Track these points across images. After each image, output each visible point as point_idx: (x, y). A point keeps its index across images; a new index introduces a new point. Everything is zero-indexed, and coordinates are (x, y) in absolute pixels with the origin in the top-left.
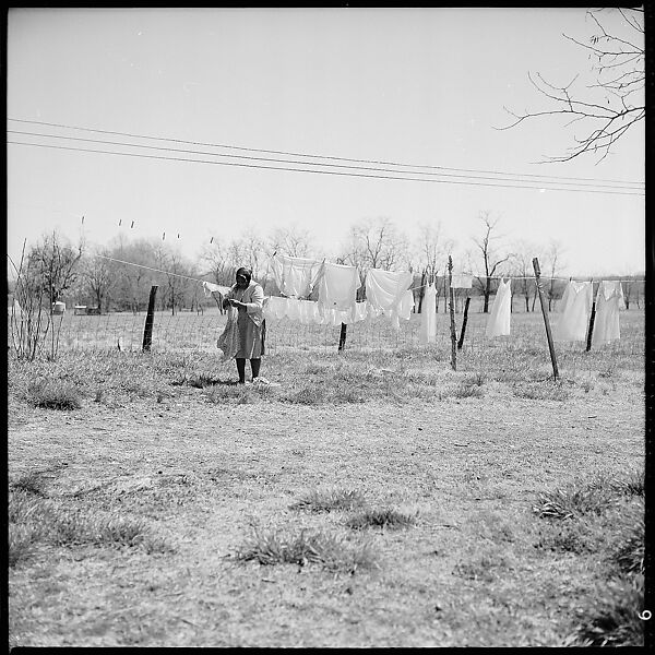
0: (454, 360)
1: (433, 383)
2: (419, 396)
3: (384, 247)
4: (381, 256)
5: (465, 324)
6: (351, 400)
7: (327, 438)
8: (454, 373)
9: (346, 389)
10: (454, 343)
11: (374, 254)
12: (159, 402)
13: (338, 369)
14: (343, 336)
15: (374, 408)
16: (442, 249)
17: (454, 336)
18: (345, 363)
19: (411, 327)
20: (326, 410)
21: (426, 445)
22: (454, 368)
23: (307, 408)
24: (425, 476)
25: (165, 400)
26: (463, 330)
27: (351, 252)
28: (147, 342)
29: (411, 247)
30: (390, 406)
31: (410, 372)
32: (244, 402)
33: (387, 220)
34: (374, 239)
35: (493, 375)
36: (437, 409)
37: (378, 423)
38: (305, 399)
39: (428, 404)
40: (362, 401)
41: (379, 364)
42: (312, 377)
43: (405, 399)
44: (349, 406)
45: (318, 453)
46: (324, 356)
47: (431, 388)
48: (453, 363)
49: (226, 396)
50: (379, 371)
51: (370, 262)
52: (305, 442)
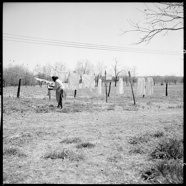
0: (107, 100)
1: (101, 106)
2: (97, 110)
3: (87, 68)
4: (86, 70)
5: (110, 90)
6: (78, 111)
7: (70, 122)
8: (107, 103)
9: (76, 108)
10: (107, 95)
11: (84, 70)
12: (22, 112)
13: (74, 103)
14: (75, 93)
15: (84, 114)
16: (103, 68)
17: (107, 93)
18: (76, 101)
19: (94, 91)
20: (70, 114)
21: (99, 124)
22: (107, 102)
23: (65, 114)
24: (98, 132)
25: (24, 112)
26: (109, 91)
27: (78, 69)
28: (18, 95)
29: (94, 68)
30: (88, 113)
31: (94, 103)
32: (47, 112)
33: (88, 60)
34: (84, 65)
35: (117, 104)
36: (102, 114)
37: (85, 118)
38: (65, 111)
39: (99, 112)
40: (81, 112)
41: (86, 101)
42: (67, 105)
43: (93, 111)
44: (77, 113)
45: (68, 127)
46: (70, 99)
47: (100, 108)
48: (106, 101)
49: (42, 111)
50: (86, 103)
51: (83, 72)
52: (65, 123)
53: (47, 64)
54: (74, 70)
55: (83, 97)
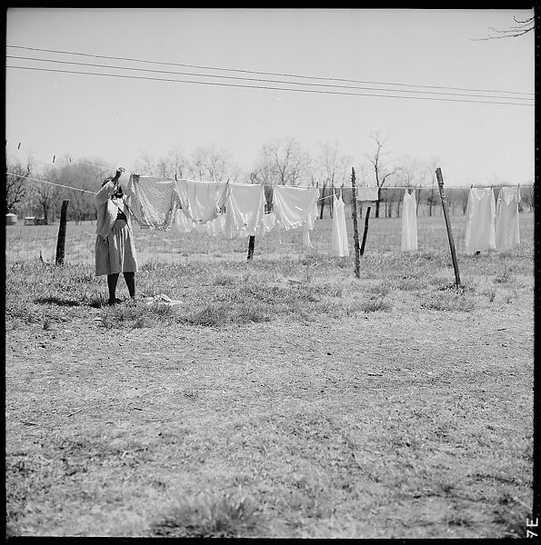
0: (358, 268)
1: (339, 294)
2: (326, 311)
3: (290, 163)
4: (288, 171)
5: (366, 229)
6: (255, 320)
8: (357, 281)
9: (252, 305)
10: (357, 251)
11: (282, 169)
12: (45, 328)
13: (246, 280)
14: (252, 246)
15: (281, 328)
16: (340, 163)
17: (357, 245)
18: (253, 272)
21: (336, 376)
22: (358, 276)
23: (208, 329)
25: (54, 326)
27: (262, 168)
28: (60, 255)
29: (313, 162)
30: (296, 325)
31: (317, 281)
32: (139, 326)
33: (293, 140)
34: (282, 156)
36: (345, 326)
38: (207, 319)
39: (335, 321)
40: (267, 320)
41: (286, 273)
42: (220, 289)
43: (312, 316)
44: (254, 326)
45: (214, 394)
46: (235, 266)
47: (337, 300)
48: (357, 271)
49: (122, 319)
50: (286, 280)
51: (278, 176)
52: (201, 378)
53: (170, 155)
54: (250, 169)
55: (276, 256)
